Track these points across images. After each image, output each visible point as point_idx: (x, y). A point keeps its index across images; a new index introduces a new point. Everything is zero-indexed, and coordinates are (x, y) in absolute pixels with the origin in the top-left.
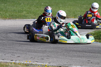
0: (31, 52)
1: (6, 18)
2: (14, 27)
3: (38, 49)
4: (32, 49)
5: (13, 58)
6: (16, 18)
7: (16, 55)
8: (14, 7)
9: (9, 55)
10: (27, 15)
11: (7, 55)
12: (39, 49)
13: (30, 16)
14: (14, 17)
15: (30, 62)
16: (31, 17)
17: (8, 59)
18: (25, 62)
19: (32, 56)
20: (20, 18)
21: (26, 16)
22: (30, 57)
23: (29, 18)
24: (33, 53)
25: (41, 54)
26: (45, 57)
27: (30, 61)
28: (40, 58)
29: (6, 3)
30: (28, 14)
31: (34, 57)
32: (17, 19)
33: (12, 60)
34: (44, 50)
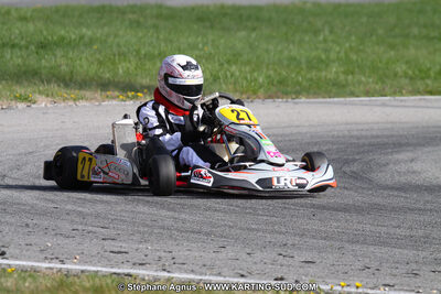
0: (364, 242)
1: (255, 93)
2: (288, 131)
3: (392, 231)
4: (368, 227)
5: (285, 269)
6: (298, 94)
7: (300, 257)
8: (291, 47)
9: (270, 255)
10: (344, 82)
11: (258, 255)
12: (398, 231)
13: (360, 82)
14: (289, 89)
15: (357, 287)
16: (362, 88)
17: (262, 274)
18: (339, 288)
19: (367, 260)
20: (316, 95)
21: (344, 86)
22: (359, 265)
23: (353, 94)
24: (372, 248)
25: (409, 253)
26: (425, 263)
27: (358, 284)
28: (403, 269)
29: (254, 29)
30: (350, 77)
31: (374, 265)
32: (303, 99)
33: (282, 279)
34: (421, 233)
